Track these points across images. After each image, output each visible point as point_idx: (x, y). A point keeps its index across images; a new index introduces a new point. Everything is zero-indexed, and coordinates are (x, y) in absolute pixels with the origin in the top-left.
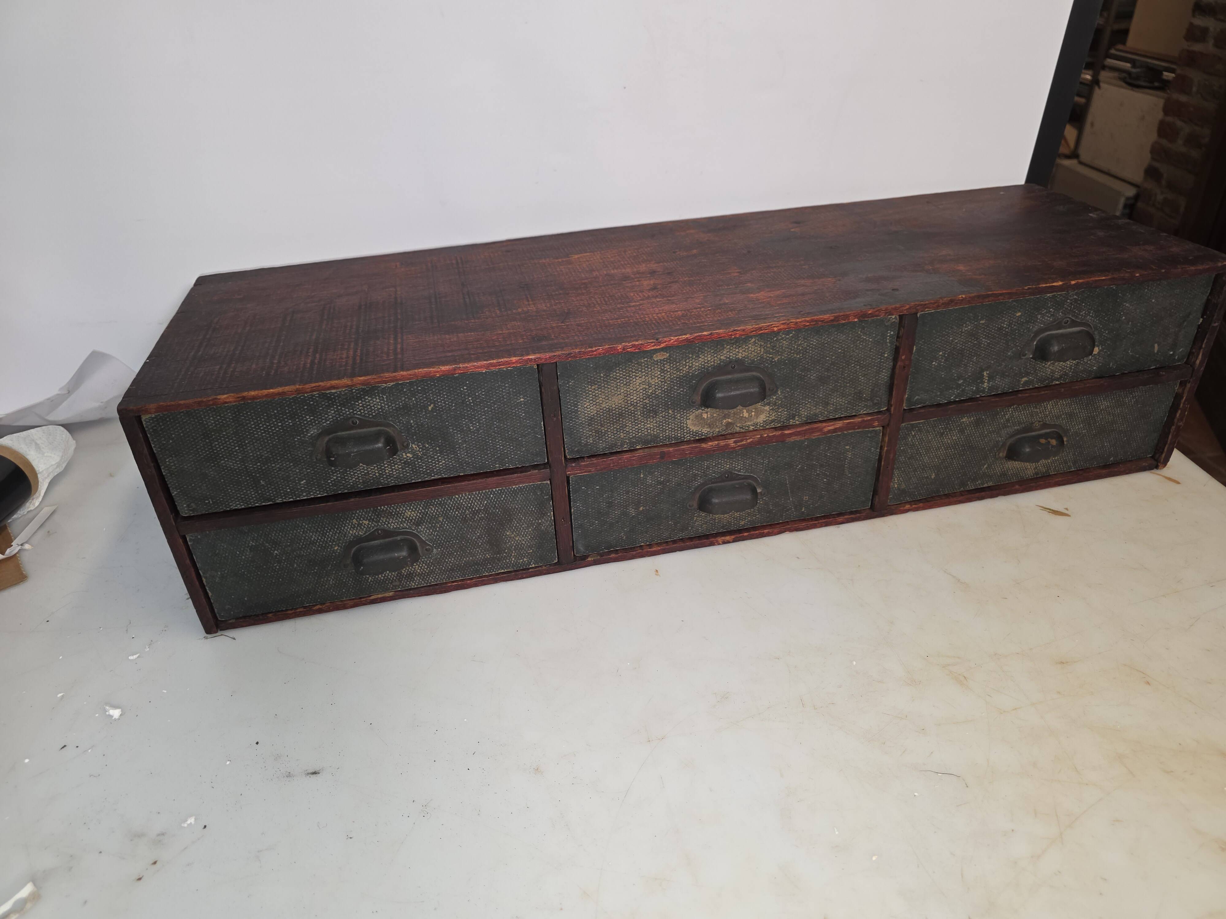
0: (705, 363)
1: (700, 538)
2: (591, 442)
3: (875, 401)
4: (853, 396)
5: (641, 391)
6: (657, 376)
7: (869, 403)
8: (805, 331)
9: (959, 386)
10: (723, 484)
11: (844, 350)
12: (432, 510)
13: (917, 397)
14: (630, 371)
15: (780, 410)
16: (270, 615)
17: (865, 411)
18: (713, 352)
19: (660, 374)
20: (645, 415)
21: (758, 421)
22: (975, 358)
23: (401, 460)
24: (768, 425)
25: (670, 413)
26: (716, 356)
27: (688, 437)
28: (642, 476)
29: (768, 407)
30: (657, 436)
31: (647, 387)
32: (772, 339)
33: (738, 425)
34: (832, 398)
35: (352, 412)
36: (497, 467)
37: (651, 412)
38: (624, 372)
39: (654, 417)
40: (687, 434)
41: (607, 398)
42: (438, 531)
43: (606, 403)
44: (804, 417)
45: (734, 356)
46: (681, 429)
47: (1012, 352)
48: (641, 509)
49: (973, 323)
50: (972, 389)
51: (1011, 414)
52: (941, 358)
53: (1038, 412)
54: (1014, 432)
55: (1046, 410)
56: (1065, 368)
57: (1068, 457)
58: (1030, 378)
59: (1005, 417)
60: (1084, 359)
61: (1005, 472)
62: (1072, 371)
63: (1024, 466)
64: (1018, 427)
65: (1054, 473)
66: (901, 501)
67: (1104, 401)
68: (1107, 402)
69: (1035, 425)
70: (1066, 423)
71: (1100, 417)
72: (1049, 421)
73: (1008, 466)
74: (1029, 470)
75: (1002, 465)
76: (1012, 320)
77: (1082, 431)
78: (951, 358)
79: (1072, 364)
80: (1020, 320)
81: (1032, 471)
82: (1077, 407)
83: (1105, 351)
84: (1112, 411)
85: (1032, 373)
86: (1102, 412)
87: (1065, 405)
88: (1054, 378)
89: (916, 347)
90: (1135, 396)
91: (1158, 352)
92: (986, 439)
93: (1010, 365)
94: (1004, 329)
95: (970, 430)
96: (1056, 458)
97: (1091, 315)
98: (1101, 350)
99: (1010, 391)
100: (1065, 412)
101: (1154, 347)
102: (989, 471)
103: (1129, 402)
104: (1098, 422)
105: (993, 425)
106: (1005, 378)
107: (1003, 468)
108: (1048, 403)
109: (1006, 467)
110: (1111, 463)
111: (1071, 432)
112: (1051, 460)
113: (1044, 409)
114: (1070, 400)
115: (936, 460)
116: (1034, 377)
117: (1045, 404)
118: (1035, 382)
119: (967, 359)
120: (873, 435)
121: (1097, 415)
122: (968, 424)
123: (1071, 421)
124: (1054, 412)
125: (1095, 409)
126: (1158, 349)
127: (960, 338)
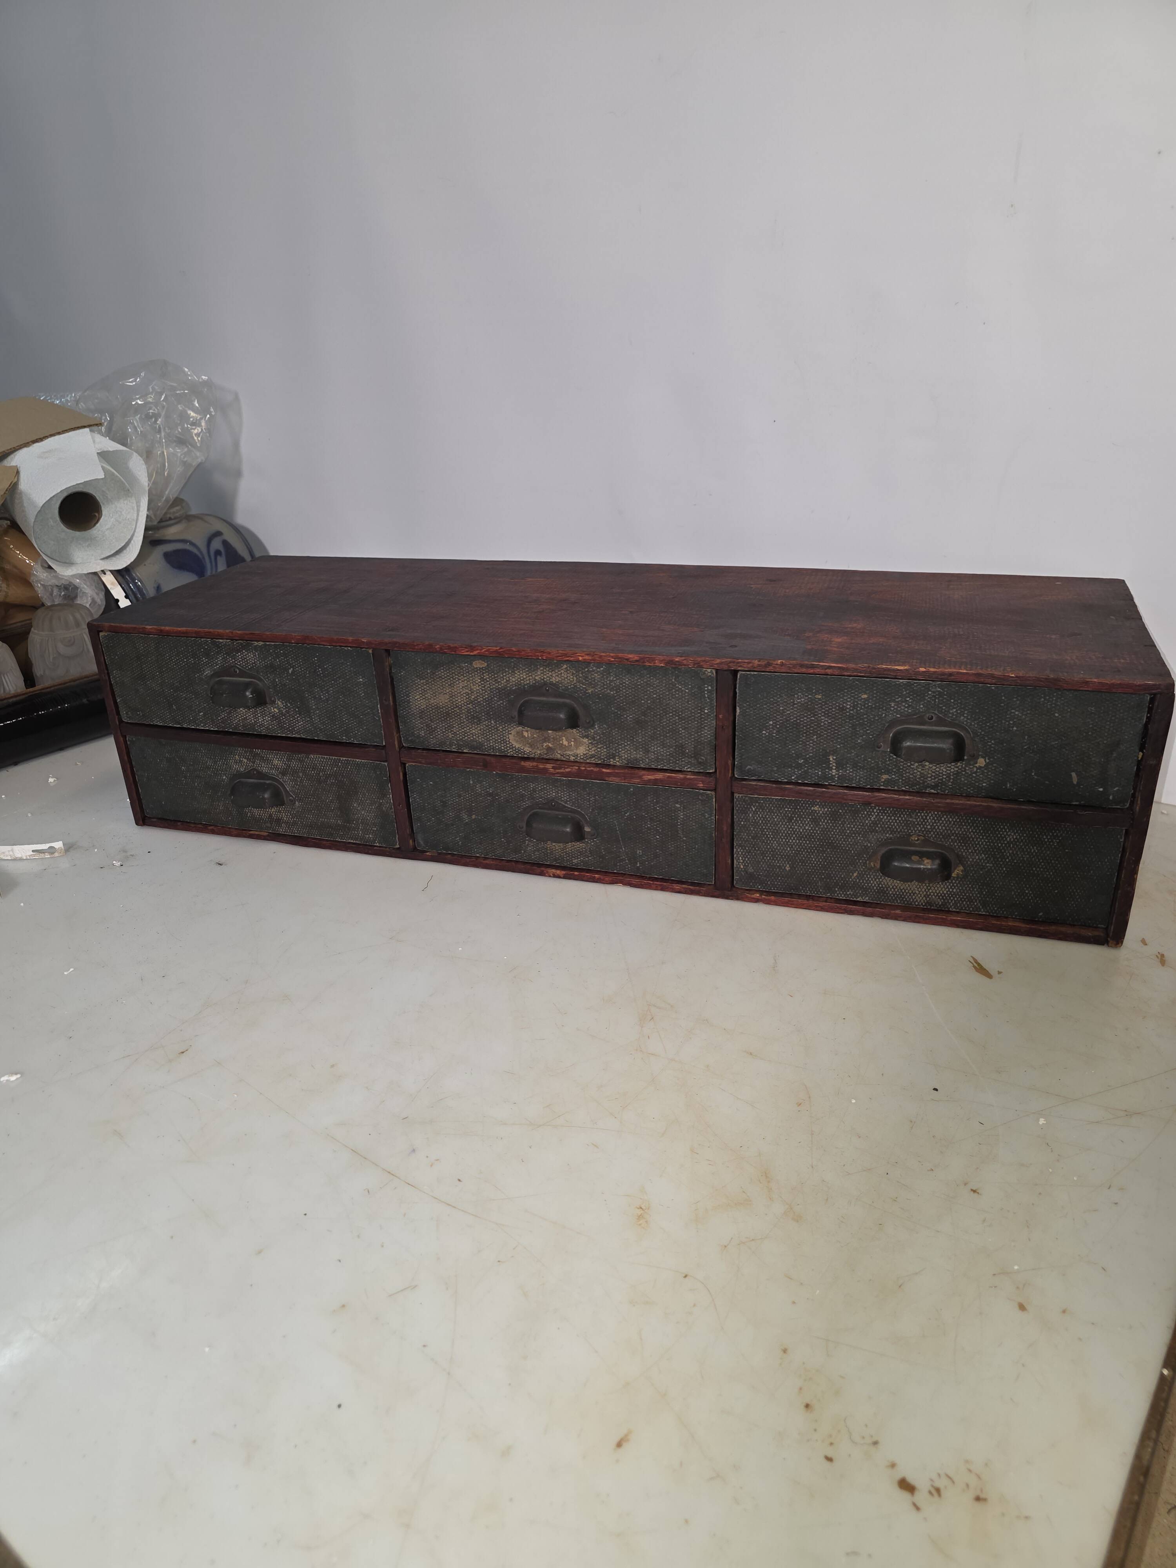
0: (521, 680)
1: (533, 864)
2: (423, 735)
3: (700, 760)
4: (675, 749)
5: (465, 695)
6: (477, 684)
7: (693, 761)
8: (615, 668)
9: (799, 766)
10: (549, 812)
11: (659, 696)
12: (294, 764)
13: (749, 767)
14: (453, 673)
15: (599, 746)
16: (179, 823)
17: (689, 768)
18: (527, 671)
19: (480, 682)
20: (469, 719)
21: (578, 752)
22: (815, 737)
23: (270, 713)
24: (588, 759)
25: (492, 724)
26: (531, 676)
27: (511, 753)
28: (471, 782)
29: (587, 739)
30: (482, 745)
31: (470, 692)
32: (583, 669)
33: (559, 752)
34: (652, 746)
35: (234, 662)
36: (344, 739)
37: (475, 719)
38: (448, 673)
39: (478, 724)
40: (510, 749)
41: (434, 695)
42: (299, 785)
43: (435, 699)
44: (624, 759)
45: (548, 679)
46: (504, 743)
47: (862, 740)
48: (474, 817)
49: (806, 696)
50: (818, 773)
51: (876, 816)
52: (772, 728)
53: (914, 822)
54: (885, 840)
55: (926, 823)
56: (941, 775)
57: (973, 894)
58: (893, 776)
59: (870, 818)
60: (966, 770)
61: (884, 889)
62: (951, 781)
63: (909, 889)
64: (890, 835)
65: (954, 910)
66: (751, 887)
67: (1009, 831)
68: (1015, 834)
69: (913, 839)
70: (959, 847)
71: (1009, 852)
72: (933, 839)
73: (886, 883)
74: (917, 895)
75: (879, 879)
76: (857, 702)
77: (986, 864)
78: (784, 730)
79: (949, 772)
80: (868, 704)
81: (923, 898)
82: (970, 830)
83: (995, 765)
84: (1025, 847)
85: (894, 772)
86: (1010, 846)
87: (952, 823)
88: (926, 784)
89: (740, 709)
90: (1057, 835)
91: (1079, 784)
92: (850, 840)
93: (862, 754)
94: (848, 710)
95: (826, 823)
96: (955, 890)
97: (965, 715)
98: (988, 763)
99: (869, 786)
100: (955, 833)
101: (1071, 775)
102: (861, 881)
103: (1050, 842)
104: (1008, 858)
105: (856, 824)
106: (859, 769)
107: (880, 883)
108: (926, 814)
109: (884, 884)
110: (1040, 920)
111: (969, 860)
112: (947, 892)
113: (922, 820)
114: (957, 817)
115: (789, 849)
116: (898, 776)
117: (923, 814)
118: (900, 784)
119: (805, 736)
120: (704, 798)
121: (1003, 848)
122: (823, 815)
123: (965, 846)
124: (938, 828)
125: (998, 839)
126: (1078, 780)
127: (792, 709)
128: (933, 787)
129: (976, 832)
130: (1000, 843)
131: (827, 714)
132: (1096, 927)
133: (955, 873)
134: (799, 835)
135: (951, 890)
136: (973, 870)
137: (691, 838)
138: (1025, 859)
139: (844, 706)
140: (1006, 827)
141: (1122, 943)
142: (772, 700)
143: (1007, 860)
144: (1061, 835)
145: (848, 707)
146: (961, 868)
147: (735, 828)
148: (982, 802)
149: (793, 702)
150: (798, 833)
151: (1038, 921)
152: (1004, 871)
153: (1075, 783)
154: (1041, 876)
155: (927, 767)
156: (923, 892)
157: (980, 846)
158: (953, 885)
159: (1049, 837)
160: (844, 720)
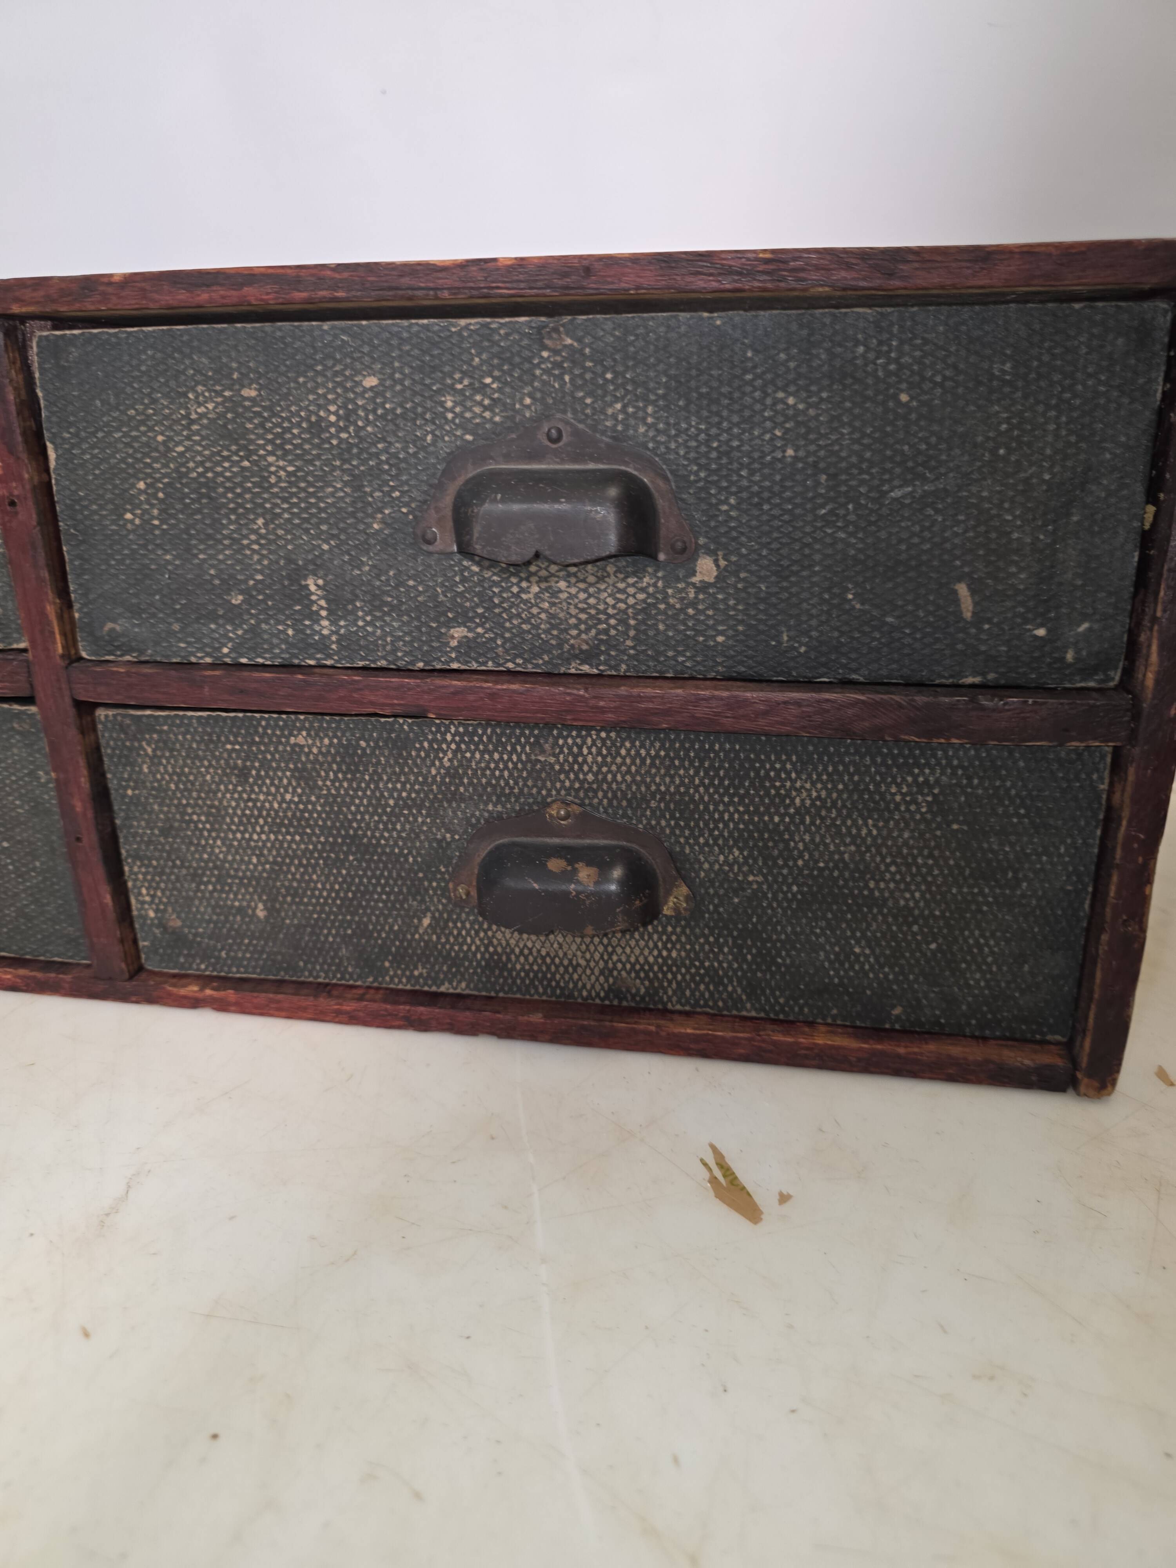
9: (235, 615)
13: (109, 625)
22: (260, 521)
47: (383, 521)
49: (219, 394)
50: (284, 632)
51: (455, 752)
52: (147, 502)
53: (552, 766)
54: (487, 821)
55: (581, 766)
56: (602, 617)
57: (720, 963)
58: (480, 630)
59: (441, 760)
60: (666, 596)
61: (500, 959)
62: (632, 633)
63: (561, 954)
64: (495, 805)
65: (678, 1007)
66: (182, 966)
67: (798, 777)
68: (813, 784)
69: (554, 813)
70: (673, 833)
71: (803, 840)
72: (606, 812)
73: (504, 943)
74: (584, 972)
75: (485, 931)
76: (353, 401)
77: (745, 875)
78: (179, 506)
79: (622, 606)
80: (382, 405)
81: (597, 979)
82: (697, 781)
83: (742, 575)
84: (844, 823)
85: (482, 616)
86: (803, 822)
87: (648, 761)
88: (566, 647)
89: (56, 449)
90: (926, 782)
91: (979, 618)
92: (398, 827)
93: (391, 567)
94: (333, 430)
95: (333, 782)
96: (674, 954)
97: (650, 420)
98: (725, 569)
99: (421, 665)
100: (658, 790)
101: (955, 592)
102: (443, 940)
103: (908, 804)
104: (801, 856)
105: (408, 781)
106: (388, 614)
107: (491, 943)
108: (579, 741)
109: (500, 944)
110: (897, 1027)
111: (701, 868)
112: (656, 958)
113: (571, 759)
114: (657, 745)
115: (255, 860)
116: (491, 630)
117: (570, 741)
118: (500, 650)
119: (236, 522)
120: (27, 727)
121: (787, 829)
122: (320, 758)
123: (687, 826)
124: (614, 778)
125: (772, 802)
126: (976, 604)
127: (188, 438)
128: (587, 657)
129: (712, 784)
130: (777, 813)
131: (281, 447)
132: (1043, 1042)
133: (671, 904)
134: (274, 819)
135: (665, 953)
136: (716, 893)
137: (20, 842)
138: (846, 856)
139: (321, 419)
140: (788, 766)
141: (1114, 1083)
142: (132, 412)
143: (800, 863)
144: (937, 781)
145: (333, 418)
146: (684, 890)
147: (116, 808)
148: (716, 689)
149: (187, 416)
150: (268, 815)
151: (893, 1030)
152: (794, 895)
153: (968, 615)
154: (890, 903)
155: (564, 596)
156: (597, 963)
157: (726, 825)
158: (669, 939)
159: (905, 790)
160: (327, 462)
